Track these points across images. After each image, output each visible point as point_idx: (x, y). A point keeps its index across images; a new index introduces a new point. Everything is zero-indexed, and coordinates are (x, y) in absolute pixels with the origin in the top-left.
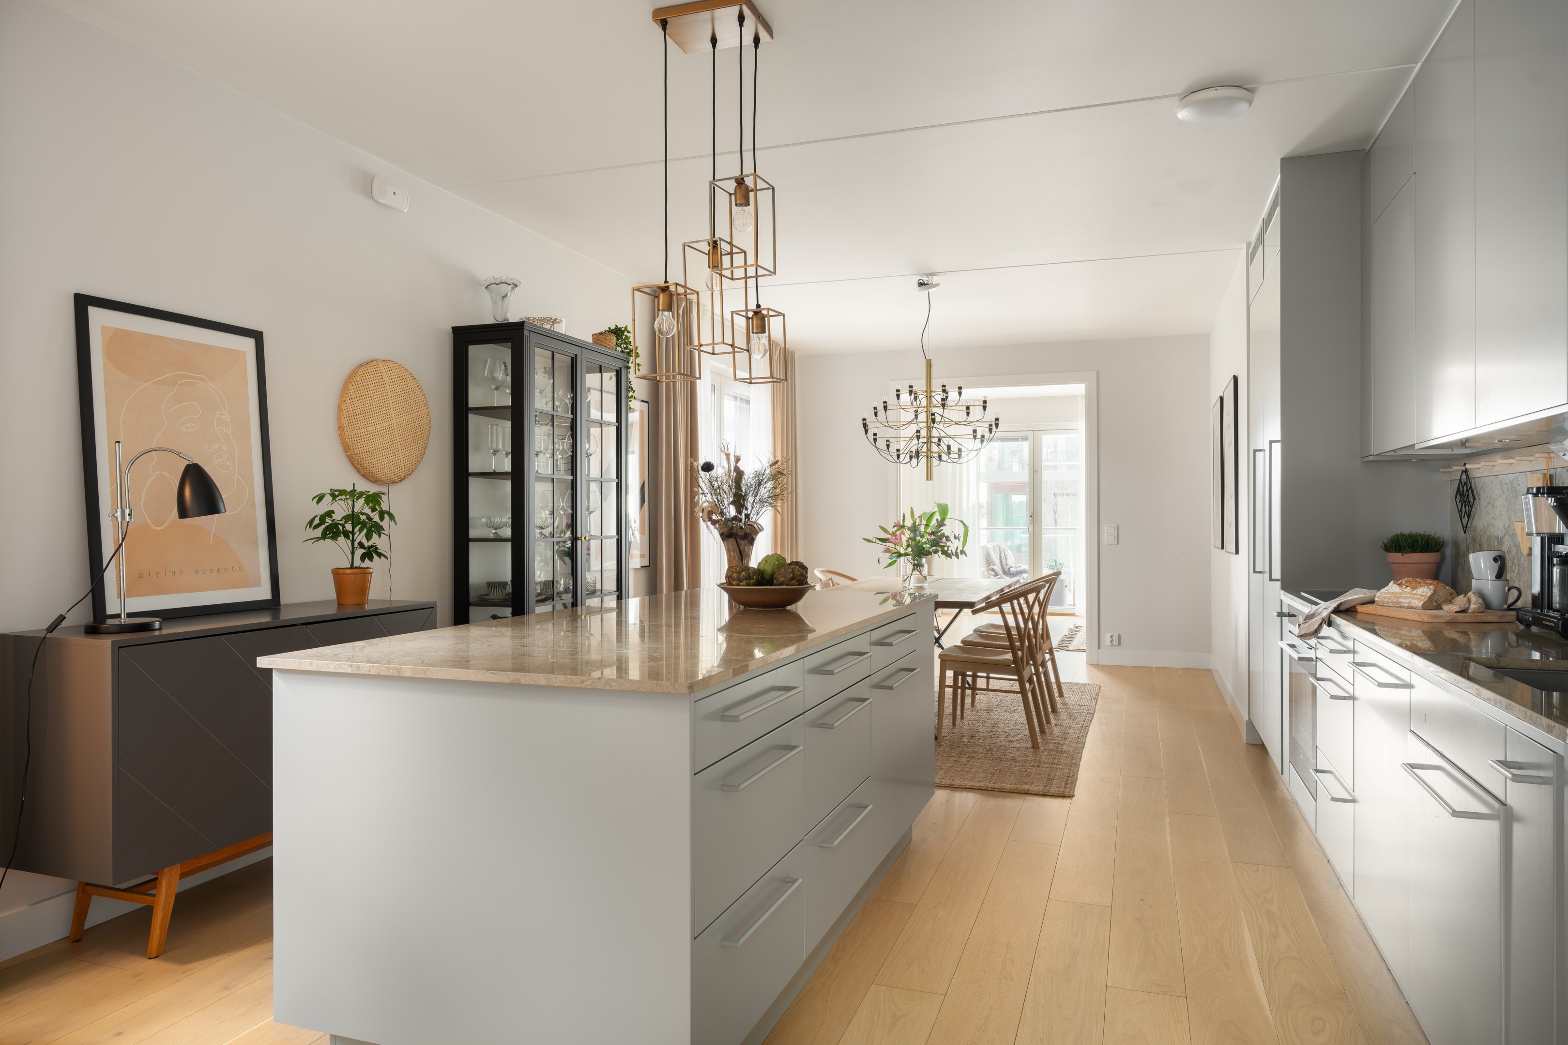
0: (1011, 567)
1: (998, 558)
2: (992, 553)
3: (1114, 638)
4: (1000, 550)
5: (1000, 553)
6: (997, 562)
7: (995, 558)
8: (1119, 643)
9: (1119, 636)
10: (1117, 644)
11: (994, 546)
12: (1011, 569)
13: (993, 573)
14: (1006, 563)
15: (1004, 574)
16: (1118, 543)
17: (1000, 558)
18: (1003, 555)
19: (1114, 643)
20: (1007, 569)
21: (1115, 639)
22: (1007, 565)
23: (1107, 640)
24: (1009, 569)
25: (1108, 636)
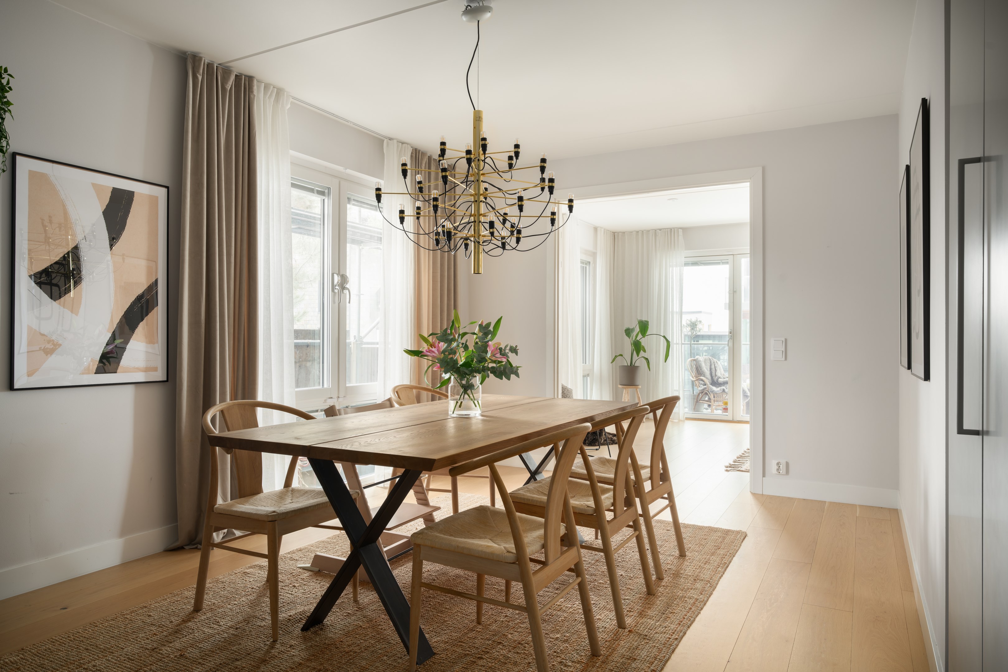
0: (719, 378)
1: (709, 370)
2: (703, 365)
3: (781, 466)
4: (711, 362)
5: (711, 365)
6: (707, 373)
7: (706, 369)
8: (787, 472)
9: (787, 464)
10: (784, 472)
11: (705, 360)
12: (720, 379)
13: (703, 383)
14: (715, 374)
15: (711, 384)
16: (786, 359)
17: (711, 369)
18: (713, 367)
19: (781, 472)
20: (715, 379)
21: (783, 467)
22: (716, 376)
23: (772, 467)
24: (717, 380)
25: (774, 463)
